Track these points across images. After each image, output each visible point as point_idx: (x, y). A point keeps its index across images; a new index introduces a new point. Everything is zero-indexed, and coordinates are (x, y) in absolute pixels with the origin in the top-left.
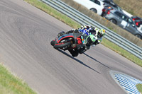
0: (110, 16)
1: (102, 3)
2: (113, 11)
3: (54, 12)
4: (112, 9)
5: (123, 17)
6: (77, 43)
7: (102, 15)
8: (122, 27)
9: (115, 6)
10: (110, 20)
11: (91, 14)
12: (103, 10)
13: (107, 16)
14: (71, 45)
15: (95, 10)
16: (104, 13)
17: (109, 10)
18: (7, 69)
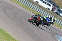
0: (55, 11)
1: (52, 6)
2: (57, 9)
3: (31, 10)
4: (56, 8)
5: (61, 12)
6: (38, 20)
7: (52, 11)
8: (60, 16)
9: (57, 7)
10: (55, 13)
11: (47, 10)
12: (52, 9)
13: (54, 11)
14: (36, 20)
15: (49, 9)
16: (53, 10)
17: (55, 9)
18: (10, 34)
